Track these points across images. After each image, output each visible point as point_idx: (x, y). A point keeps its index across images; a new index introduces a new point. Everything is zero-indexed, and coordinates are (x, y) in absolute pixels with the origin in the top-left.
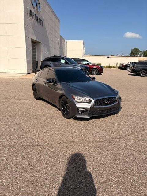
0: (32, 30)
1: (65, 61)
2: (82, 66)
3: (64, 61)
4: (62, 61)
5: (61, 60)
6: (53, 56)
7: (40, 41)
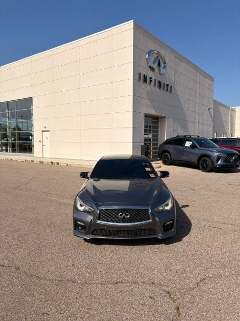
0: (148, 101)
1: (193, 143)
2: (219, 152)
3: (191, 143)
4: (188, 144)
5: (187, 142)
6: (176, 136)
7: (164, 115)
